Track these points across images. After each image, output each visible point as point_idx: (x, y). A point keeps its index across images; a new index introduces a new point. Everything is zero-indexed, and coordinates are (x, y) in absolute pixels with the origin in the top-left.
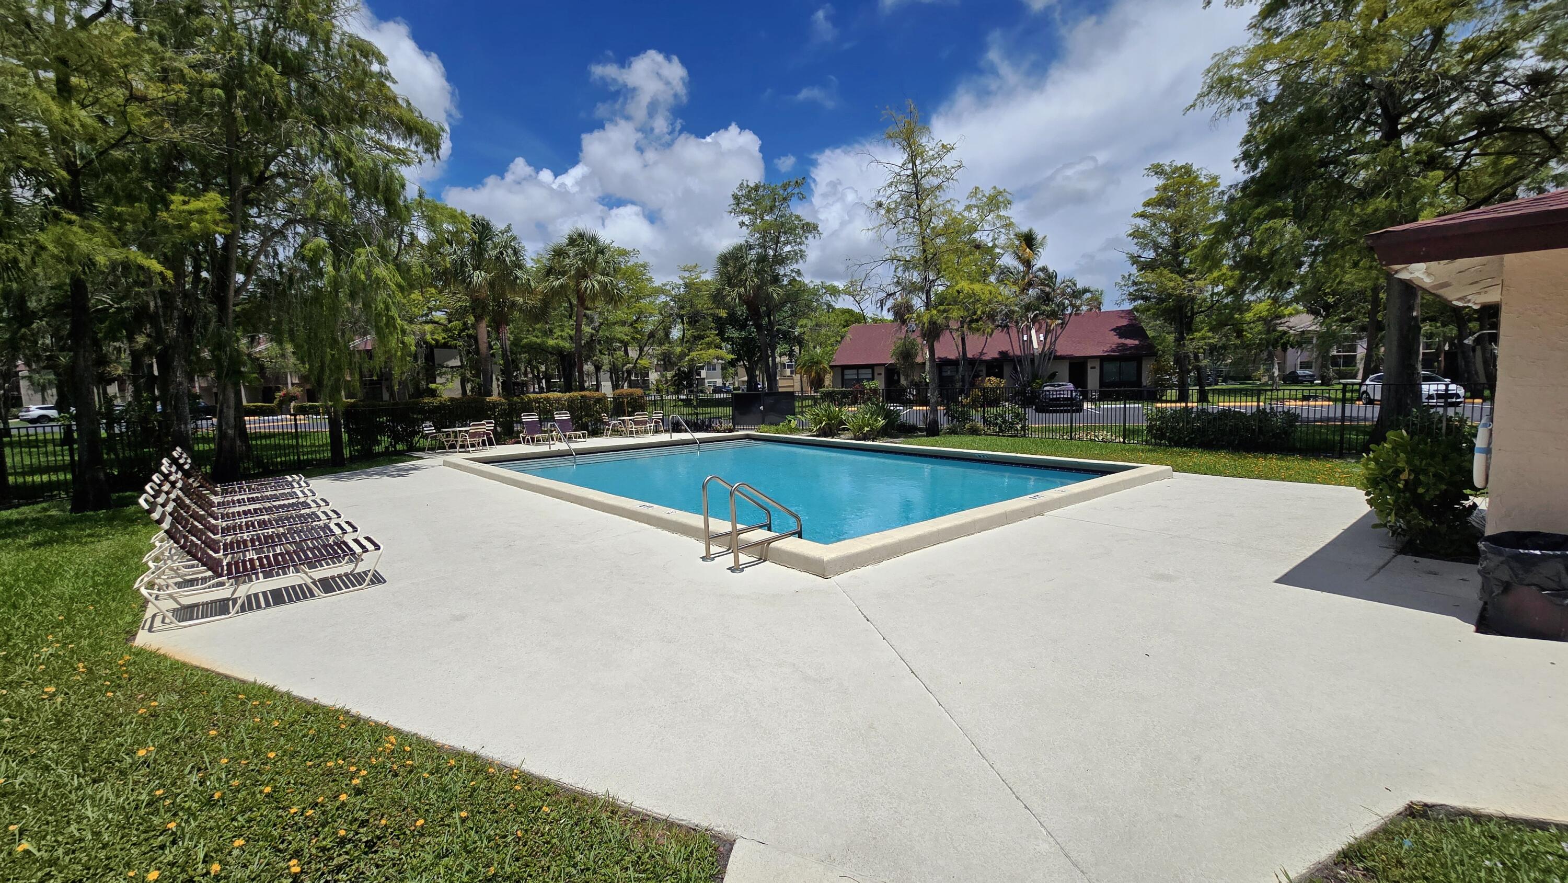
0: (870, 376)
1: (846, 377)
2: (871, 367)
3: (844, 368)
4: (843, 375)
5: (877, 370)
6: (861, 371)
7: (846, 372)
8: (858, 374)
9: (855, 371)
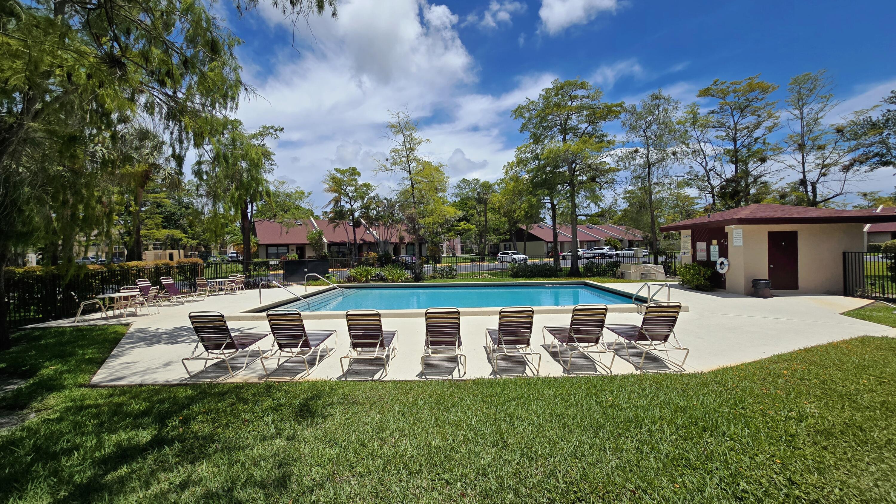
0: (286, 251)
1: (269, 252)
2: (287, 245)
3: (268, 246)
4: (267, 250)
5: (291, 248)
6: (279, 248)
7: (269, 248)
8: (278, 250)
9: (275, 248)
